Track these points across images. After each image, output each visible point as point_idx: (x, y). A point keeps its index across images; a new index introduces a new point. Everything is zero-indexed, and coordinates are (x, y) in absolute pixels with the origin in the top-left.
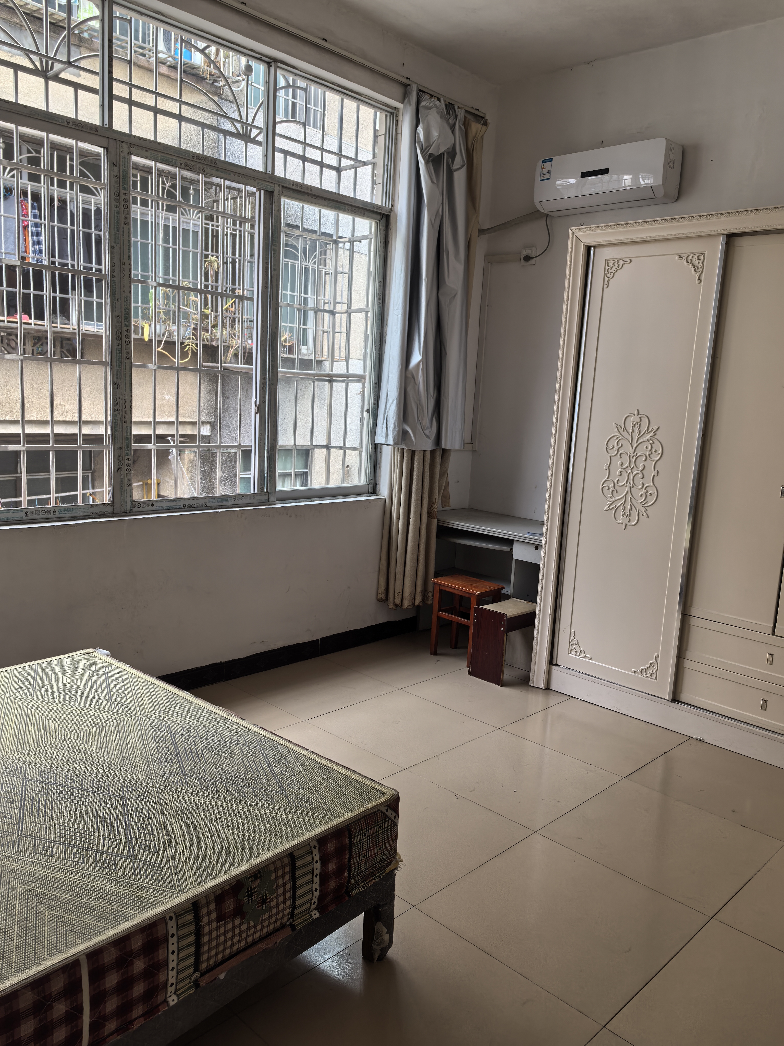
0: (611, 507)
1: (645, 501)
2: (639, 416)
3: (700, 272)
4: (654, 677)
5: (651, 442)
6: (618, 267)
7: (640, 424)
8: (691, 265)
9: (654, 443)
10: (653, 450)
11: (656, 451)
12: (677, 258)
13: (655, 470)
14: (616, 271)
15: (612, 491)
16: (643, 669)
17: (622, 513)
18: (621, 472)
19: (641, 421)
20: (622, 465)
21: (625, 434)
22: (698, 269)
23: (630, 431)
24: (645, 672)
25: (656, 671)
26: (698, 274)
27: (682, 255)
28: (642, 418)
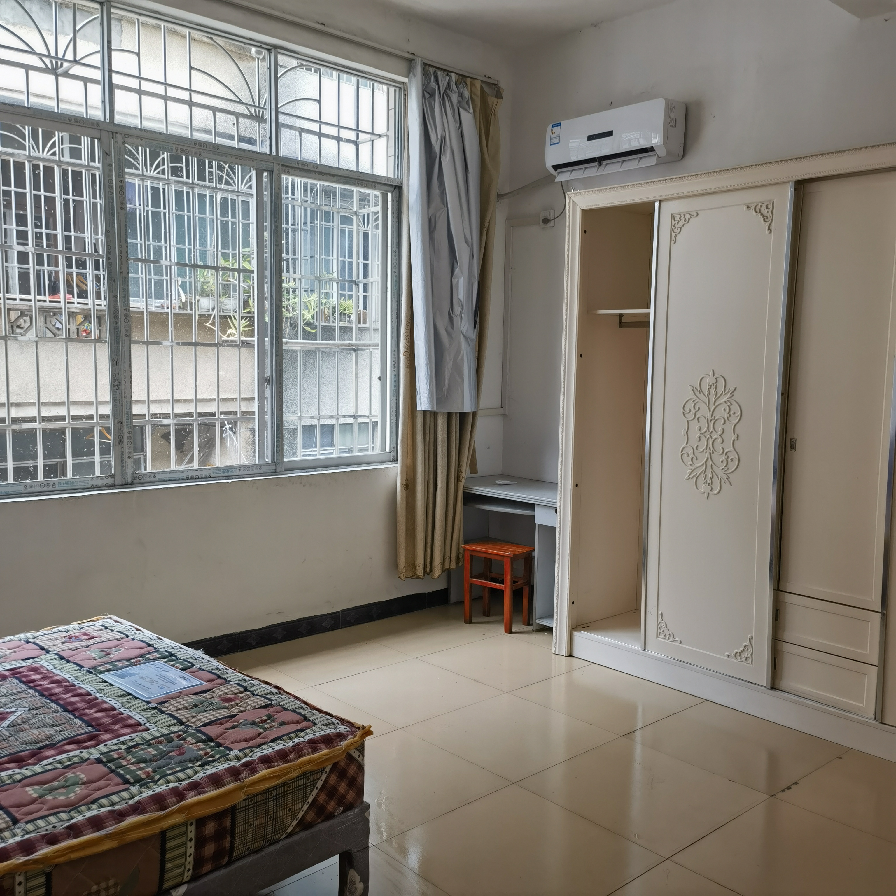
0: (691, 476)
1: (726, 468)
2: (715, 377)
3: (770, 222)
4: (750, 661)
5: (729, 404)
6: (685, 221)
7: (716, 386)
8: (759, 214)
9: (731, 404)
10: (732, 412)
11: (734, 413)
12: (745, 208)
13: (734, 434)
14: (683, 226)
15: (692, 458)
16: (736, 653)
17: (703, 481)
18: (699, 437)
19: (717, 382)
20: (700, 429)
21: (701, 396)
22: (767, 218)
23: (706, 393)
24: (740, 656)
25: (752, 655)
26: (768, 224)
27: (750, 205)
28: (718, 379)
